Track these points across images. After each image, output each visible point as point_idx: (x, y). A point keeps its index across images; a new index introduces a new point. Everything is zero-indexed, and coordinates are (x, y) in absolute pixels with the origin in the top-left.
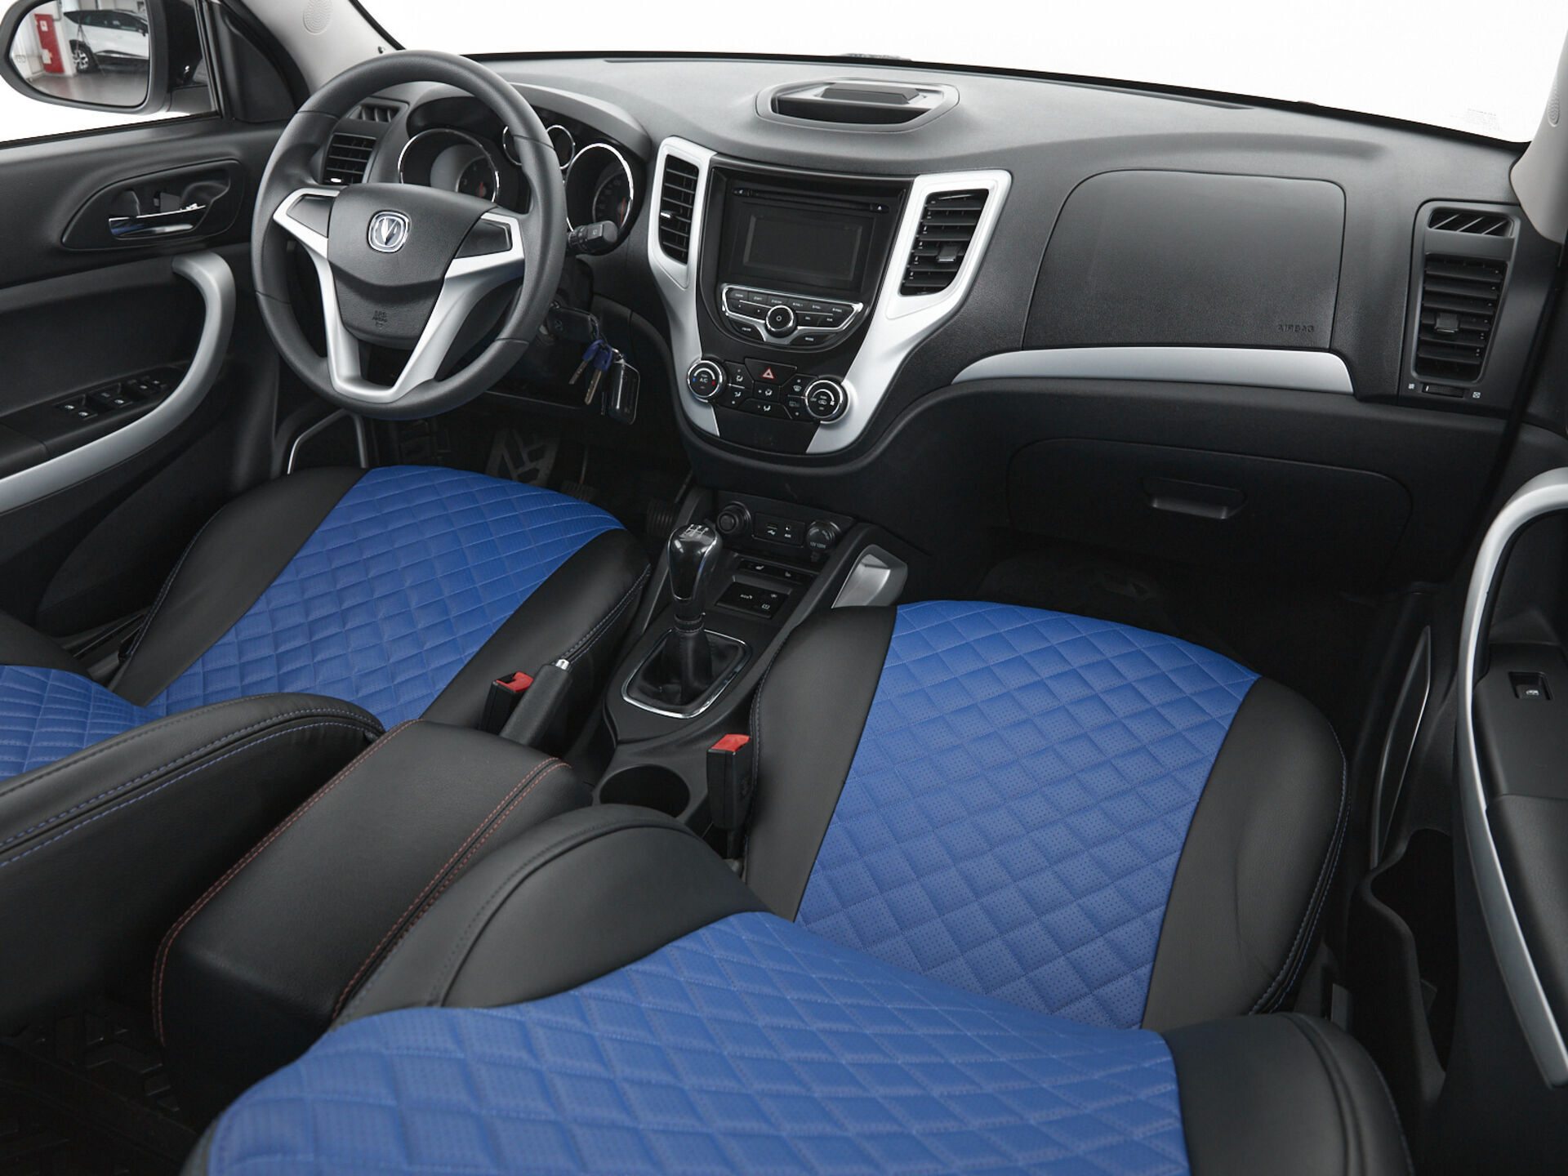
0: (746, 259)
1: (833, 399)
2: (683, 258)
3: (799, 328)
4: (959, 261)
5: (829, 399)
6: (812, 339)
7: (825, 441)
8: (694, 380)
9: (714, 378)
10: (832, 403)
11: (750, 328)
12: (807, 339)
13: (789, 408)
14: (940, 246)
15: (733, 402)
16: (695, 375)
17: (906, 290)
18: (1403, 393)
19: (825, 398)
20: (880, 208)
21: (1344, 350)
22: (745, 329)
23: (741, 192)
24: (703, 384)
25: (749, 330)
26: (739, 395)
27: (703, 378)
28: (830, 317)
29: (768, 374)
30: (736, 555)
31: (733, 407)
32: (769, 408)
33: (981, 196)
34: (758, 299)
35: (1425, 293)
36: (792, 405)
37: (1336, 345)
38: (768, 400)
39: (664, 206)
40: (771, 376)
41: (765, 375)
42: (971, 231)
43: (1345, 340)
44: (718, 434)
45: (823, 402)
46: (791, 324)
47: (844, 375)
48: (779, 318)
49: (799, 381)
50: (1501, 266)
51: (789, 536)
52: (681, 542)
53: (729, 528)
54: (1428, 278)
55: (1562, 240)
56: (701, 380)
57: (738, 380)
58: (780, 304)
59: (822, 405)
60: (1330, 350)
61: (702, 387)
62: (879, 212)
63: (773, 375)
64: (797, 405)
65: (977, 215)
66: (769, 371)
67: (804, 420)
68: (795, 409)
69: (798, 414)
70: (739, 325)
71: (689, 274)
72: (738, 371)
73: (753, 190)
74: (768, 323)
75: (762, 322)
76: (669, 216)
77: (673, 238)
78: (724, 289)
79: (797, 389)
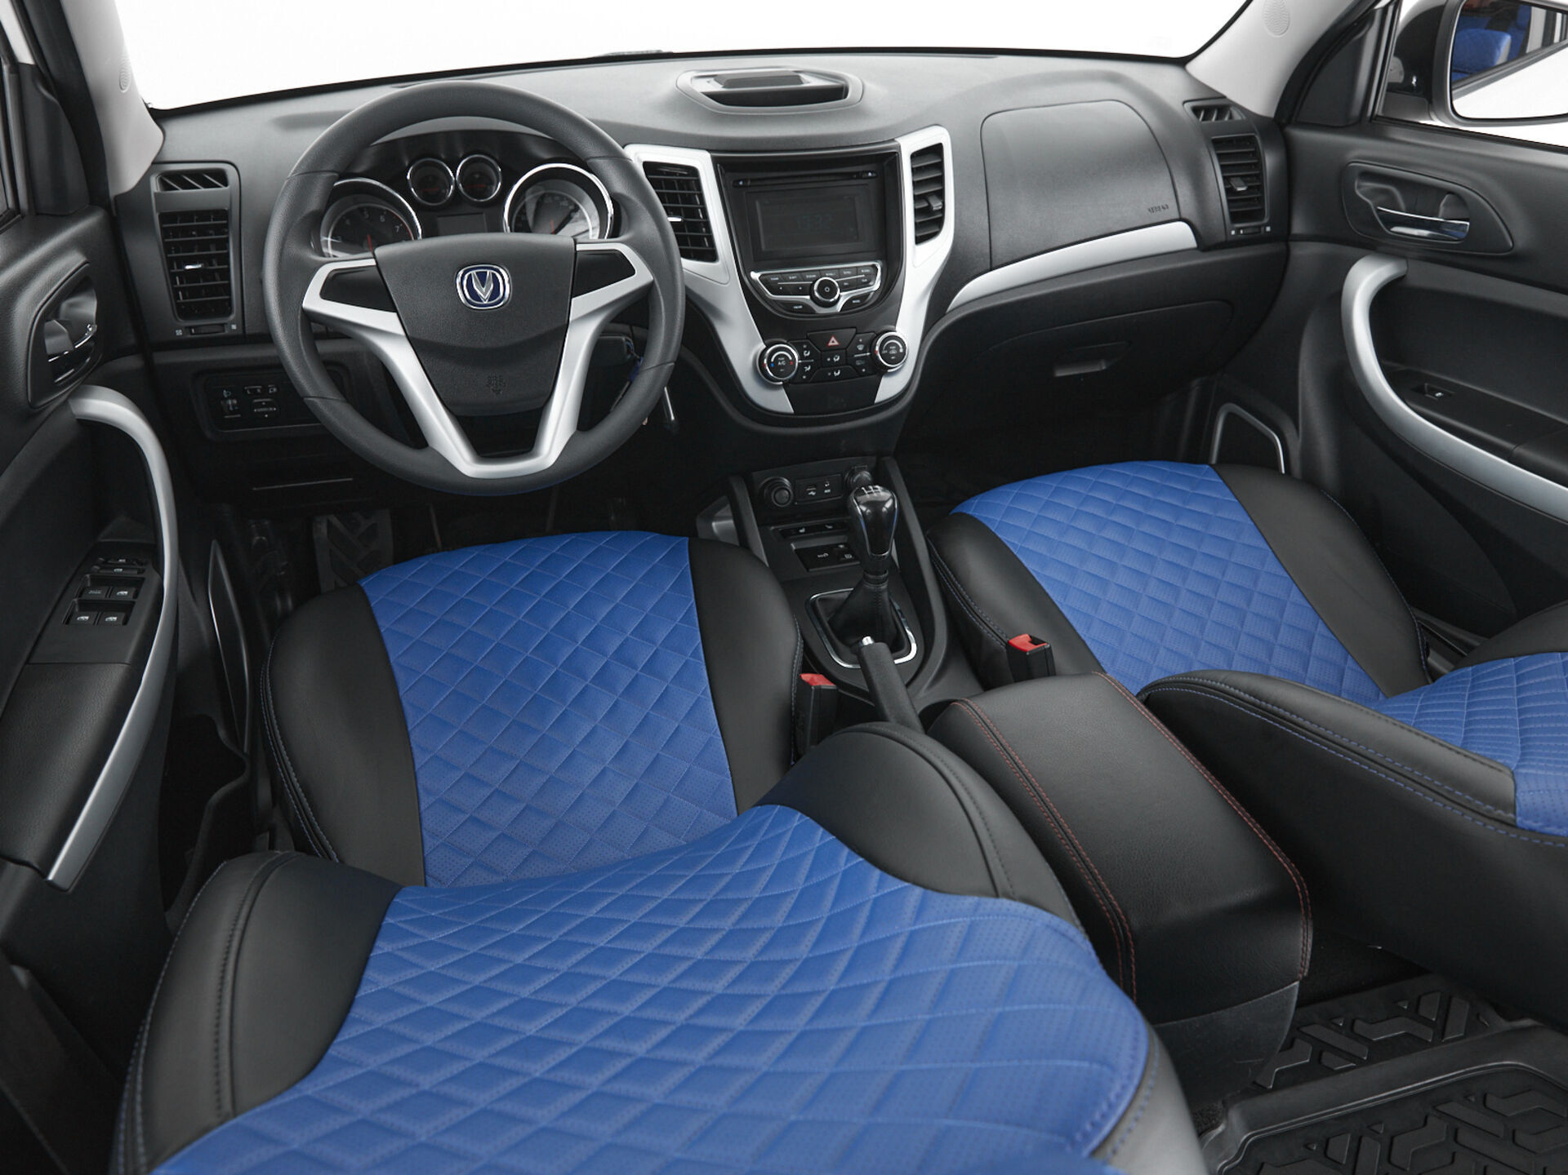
0: (763, 247)
1: (901, 346)
2: (710, 255)
3: (843, 294)
4: (943, 205)
5: (898, 348)
6: (858, 301)
7: (890, 387)
8: (772, 365)
9: (790, 358)
10: (901, 350)
11: (799, 305)
12: (854, 302)
13: (855, 367)
14: (929, 197)
15: (804, 377)
16: (772, 360)
17: (919, 240)
18: (1229, 239)
19: (892, 347)
20: (870, 174)
21: (1187, 217)
22: (796, 307)
23: (741, 183)
24: (782, 367)
25: (801, 307)
26: (809, 368)
27: (781, 361)
28: (864, 278)
29: (833, 342)
30: (773, 528)
31: (805, 382)
32: (839, 373)
33: (937, 150)
34: (793, 278)
35: (1222, 167)
36: (859, 364)
37: (1184, 216)
38: (836, 366)
40: (836, 343)
41: (831, 344)
42: (941, 180)
43: (1189, 208)
44: (791, 410)
45: (893, 352)
46: (837, 293)
47: (895, 325)
48: (827, 290)
49: (861, 340)
50: (1250, 140)
51: (829, 491)
54: (1220, 157)
55: (1272, 114)
56: (779, 363)
57: (805, 355)
58: (819, 278)
59: (893, 355)
60: (1181, 219)
61: (782, 370)
63: (838, 341)
64: (863, 363)
65: (940, 166)
66: (833, 339)
67: (870, 375)
68: (862, 367)
69: (864, 370)
70: (789, 306)
71: (726, 270)
72: (805, 346)
73: (752, 180)
74: (817, 294)
75: (808, 297)
76: (675, 219)
77: (683, 240)
78: (756, 276)
79: (860, 348)
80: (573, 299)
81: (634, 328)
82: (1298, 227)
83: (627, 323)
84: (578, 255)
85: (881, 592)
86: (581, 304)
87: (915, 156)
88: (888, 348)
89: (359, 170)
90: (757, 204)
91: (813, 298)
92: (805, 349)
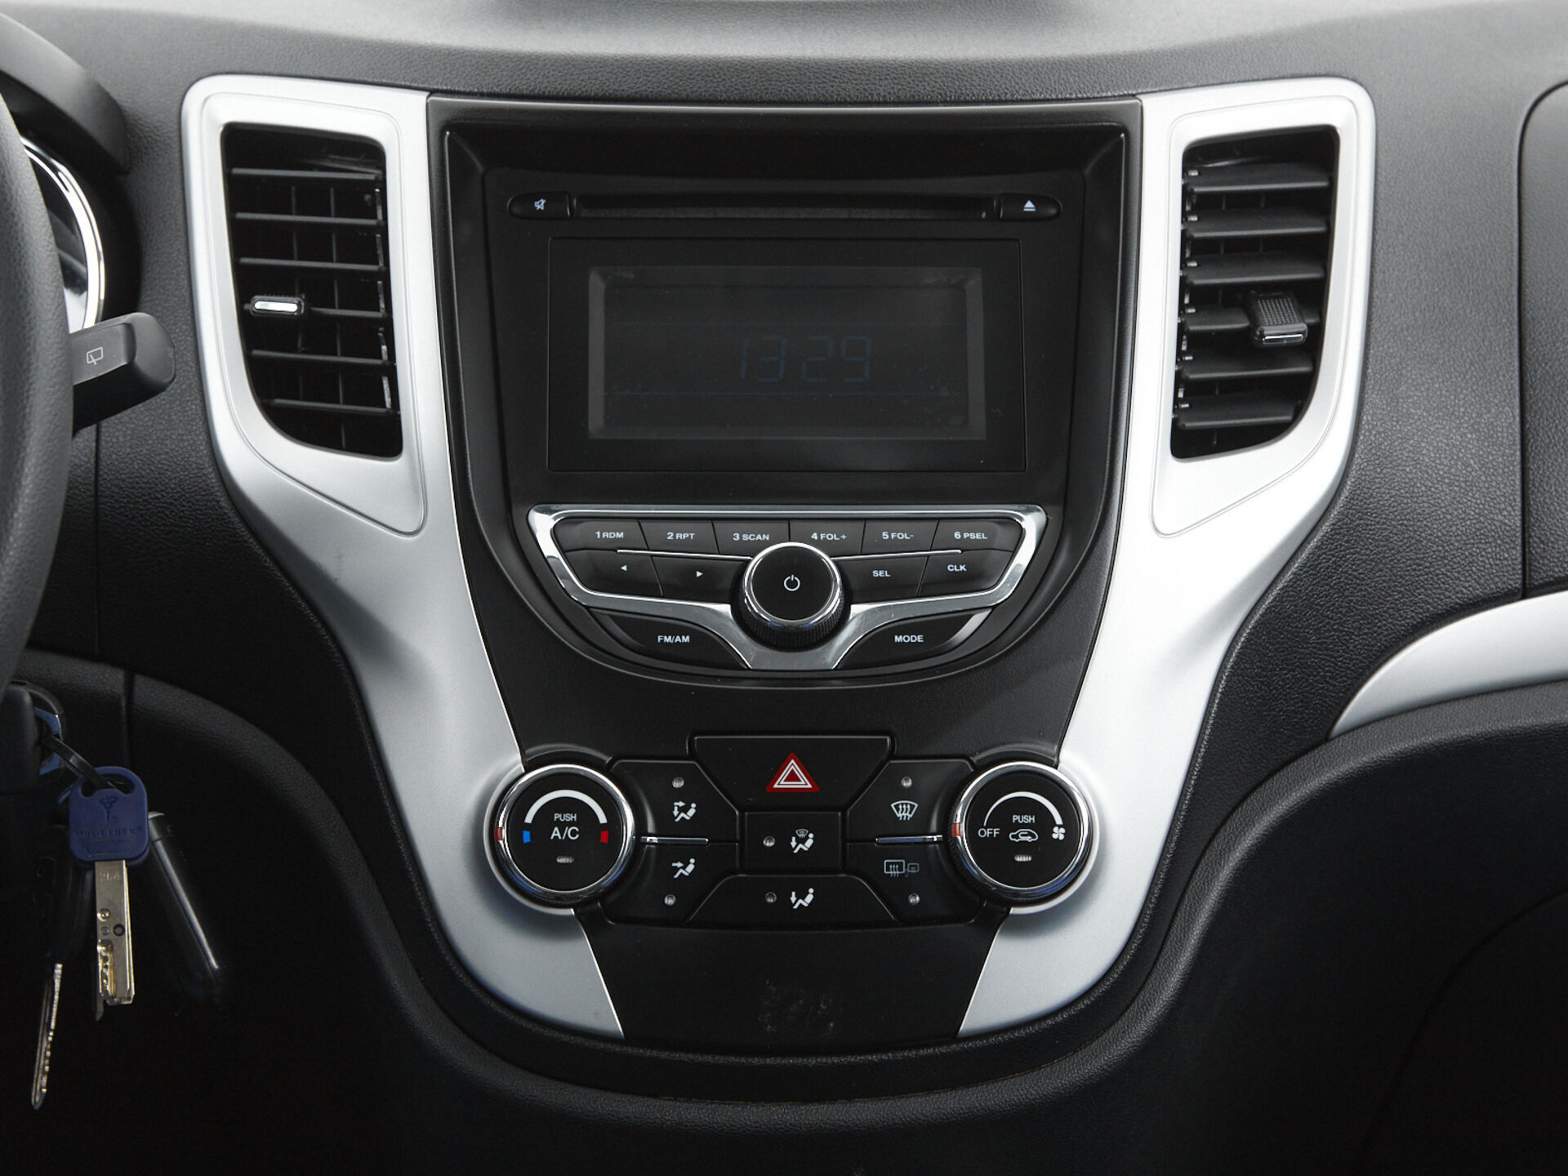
0: (596, 420)
1: (1059, 821)
3: (856, 609)
4: (1316, 335)
5: (1045, 822)
6: (919, 639)
8: (527, 837)
9: (603, 819)
10: (1059, 834)
11: (682, 631)
12: (898, 639)
13: (881, 883)
15: (669, 901)
16: (530, 819)
17: (1190, 440)
19: (1029, 819)
20: (1029, 206)
22: (668, 639)
23: (540, 205)
24: (564, 847)
25: (686, 639)
26: (690, 868)
27: (562, 826)
28: (957, 560)
29: (793, 777)
31: (670, 919)
32: (810, 898)
33: (1315, 146)
34: (682, 537)
36: (895, 872)
38: (801, 871)
40: (804, 783)
41: (781, 783)
42: (1319, 249)
44: (614, 1023)
46: (834, 603)
47: (1059, 738)
48: (792, 584)
49: (907, 784)
56: (556, 833)
57: (678, 815)
58: (767, 544)
59: (1024, 848)
61: (563, 862)
62: (1030, 218)
64: (913, 869)
66: (793, 766)
67: (943, 920)
68: (905, 885)
69: (915, 899)
70: (644, 628)
71: (419, 486)
72: (678, 784)
73: (588, 201)
74: (755, 606)
75: (725, 609)
76: (289, 307)
77: (321, 382)
78: (542, 524)
79: (904, 811)
81: (140, 680)
83: (114, 663)
87: (1199, 155)
88: (1002, 819)
90: (596, 285)
91: (742, 616)
92: (679, 794)
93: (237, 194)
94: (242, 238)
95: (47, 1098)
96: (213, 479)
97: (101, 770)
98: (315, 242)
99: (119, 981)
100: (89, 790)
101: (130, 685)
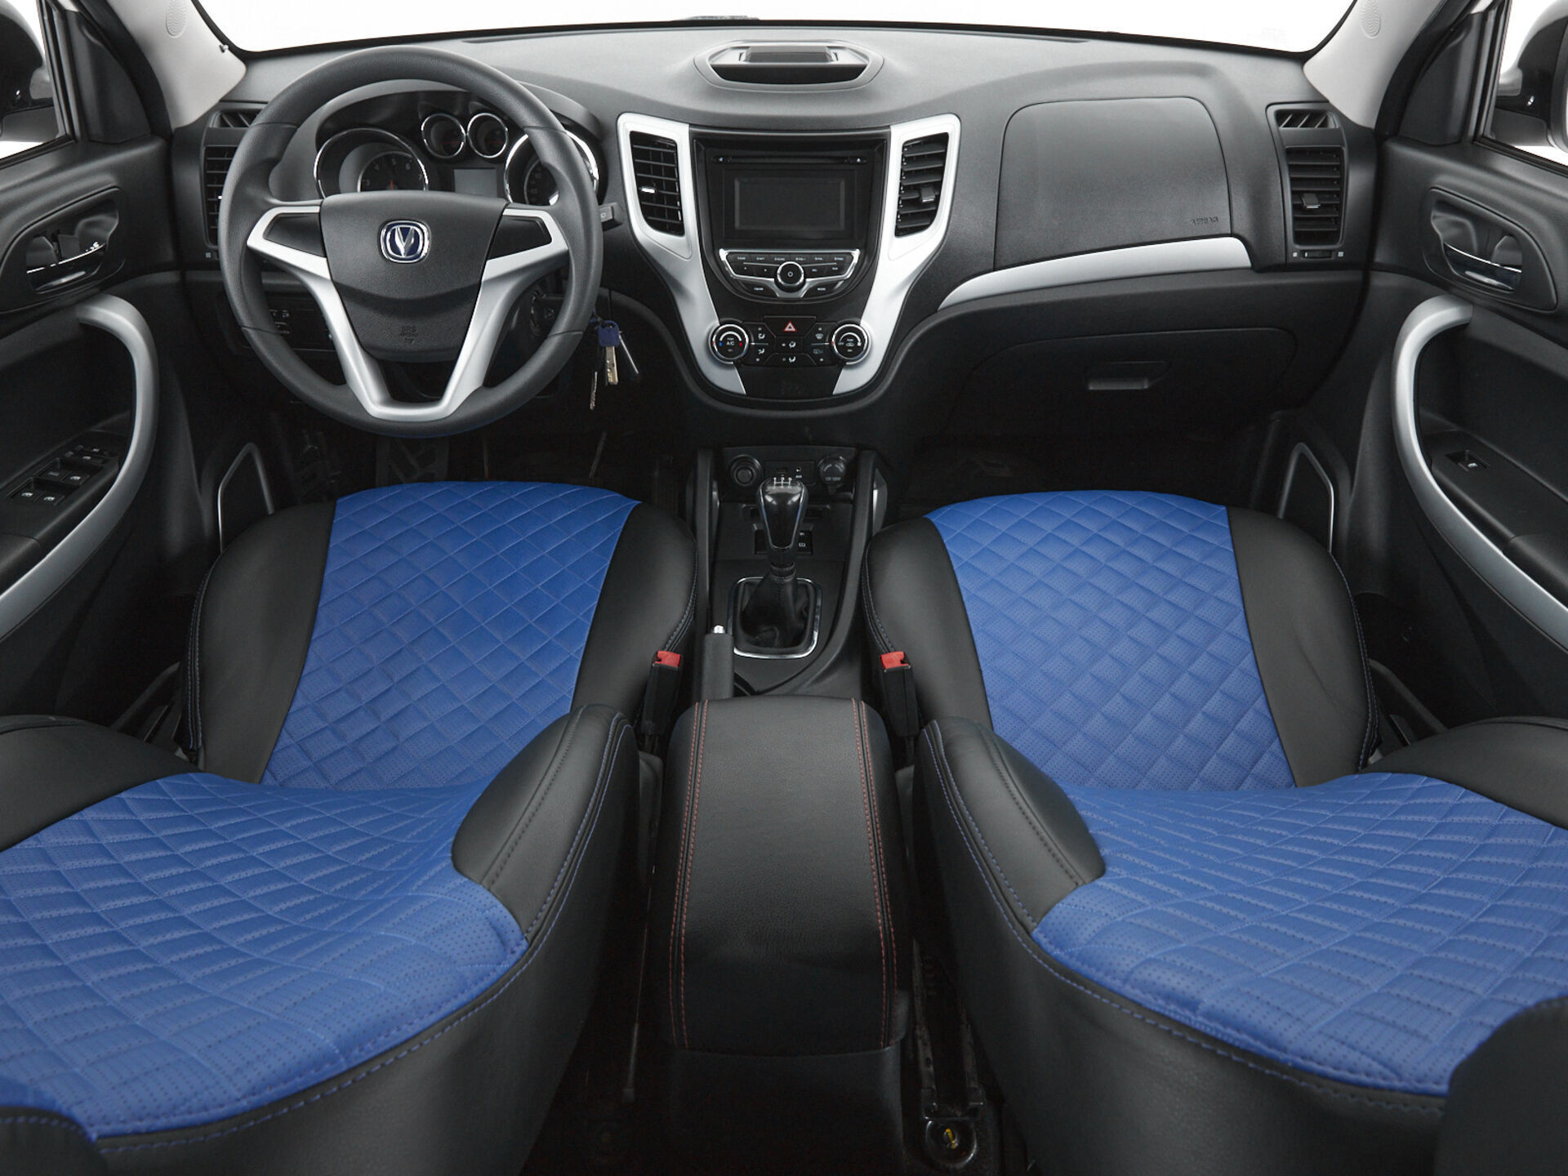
0: (737, 224)
2: (678, 229)
3: (808, 280)
4: (938, 198)
5: (856, 341)
6: (824, 289)
7: (851, 380)
8: (720, 344)
9: (740, 340)
10: (859, 344)
11: (761, 287)
12: (819, 289)
13: (813, 355)
14: (917, 188)
15: (758, 360)
16: (721, 339)
17: (899, 232)
18: (1290, 261)
19: (852, 340)
20: (859, 160)
21: (1241, 233)
22: (757, 289)
23: (721, 160)
24: (730, 347)
25: (762, 289)
26: (763, 351)
27: (730, 341)
28: (835, 266)
29: (790, 328)
30: (744, 505)
31: (758, 365)
32: (794, 359)
33: (942, 139)
34: (761, 259)
35: (1292, 180)
36: (816, 353)
37: (1236, 231)
38: (792, 352)
39: (640, 182)
40: (793, 329)
41: (787, 329)
42: (941, 171)
43: (1243, 224)
44: (745, 392)
45: (850, 345)
46: (802, 278)
47: (861, 318)
48: (790, 274)
49: (820, 329)
50: (1338, 152)
51: (800, 477)
52: (772, 495)
53: (749, 479)
54: (1292, 168)
55: (1372, 125)
56: (728, 343)
57: (760, 338)
58: (785, 262)
59: (850, 348)
60: (1232, 235)
61: (730, 350)
62: (859, 163)
63: (795, 327)
64: (821, 352)
65: (942, 157)
66: (790, 325)
67: (827, 365)
68: (820, 356)
69: (822, 360)
70: (750, 286)
71: (689, 245)
72: (760, 329)
73: (733, 157)
74: (780, 280)
75: (772, 280)
76: (652, 191)
77: (661, 212)
78: (723, 254)
79: (819, 336)
80: (488, 262)
82: (1380, 257)
84: (503, 218)
85: (785, 584)
86: (495, 267)
87: (909, 146)
88: (845, 340)
89: (374, 120)
90: (737, 184)
91: (776, 281)
92: (760, 332)
93: (636, 154)
94: (638, 168)
95: (595, 408)
96: (632, 238)
97: (606, 322)
98: (657, 170)
99: (614, 379)
100: (603, 327)
101: (610, 293)
